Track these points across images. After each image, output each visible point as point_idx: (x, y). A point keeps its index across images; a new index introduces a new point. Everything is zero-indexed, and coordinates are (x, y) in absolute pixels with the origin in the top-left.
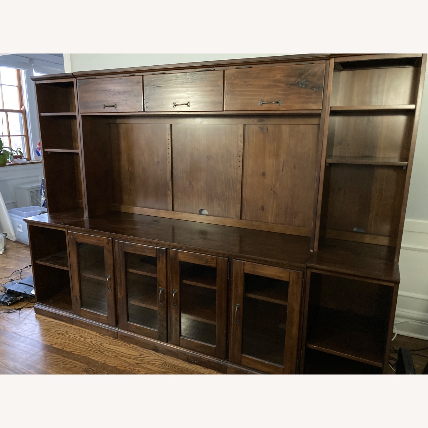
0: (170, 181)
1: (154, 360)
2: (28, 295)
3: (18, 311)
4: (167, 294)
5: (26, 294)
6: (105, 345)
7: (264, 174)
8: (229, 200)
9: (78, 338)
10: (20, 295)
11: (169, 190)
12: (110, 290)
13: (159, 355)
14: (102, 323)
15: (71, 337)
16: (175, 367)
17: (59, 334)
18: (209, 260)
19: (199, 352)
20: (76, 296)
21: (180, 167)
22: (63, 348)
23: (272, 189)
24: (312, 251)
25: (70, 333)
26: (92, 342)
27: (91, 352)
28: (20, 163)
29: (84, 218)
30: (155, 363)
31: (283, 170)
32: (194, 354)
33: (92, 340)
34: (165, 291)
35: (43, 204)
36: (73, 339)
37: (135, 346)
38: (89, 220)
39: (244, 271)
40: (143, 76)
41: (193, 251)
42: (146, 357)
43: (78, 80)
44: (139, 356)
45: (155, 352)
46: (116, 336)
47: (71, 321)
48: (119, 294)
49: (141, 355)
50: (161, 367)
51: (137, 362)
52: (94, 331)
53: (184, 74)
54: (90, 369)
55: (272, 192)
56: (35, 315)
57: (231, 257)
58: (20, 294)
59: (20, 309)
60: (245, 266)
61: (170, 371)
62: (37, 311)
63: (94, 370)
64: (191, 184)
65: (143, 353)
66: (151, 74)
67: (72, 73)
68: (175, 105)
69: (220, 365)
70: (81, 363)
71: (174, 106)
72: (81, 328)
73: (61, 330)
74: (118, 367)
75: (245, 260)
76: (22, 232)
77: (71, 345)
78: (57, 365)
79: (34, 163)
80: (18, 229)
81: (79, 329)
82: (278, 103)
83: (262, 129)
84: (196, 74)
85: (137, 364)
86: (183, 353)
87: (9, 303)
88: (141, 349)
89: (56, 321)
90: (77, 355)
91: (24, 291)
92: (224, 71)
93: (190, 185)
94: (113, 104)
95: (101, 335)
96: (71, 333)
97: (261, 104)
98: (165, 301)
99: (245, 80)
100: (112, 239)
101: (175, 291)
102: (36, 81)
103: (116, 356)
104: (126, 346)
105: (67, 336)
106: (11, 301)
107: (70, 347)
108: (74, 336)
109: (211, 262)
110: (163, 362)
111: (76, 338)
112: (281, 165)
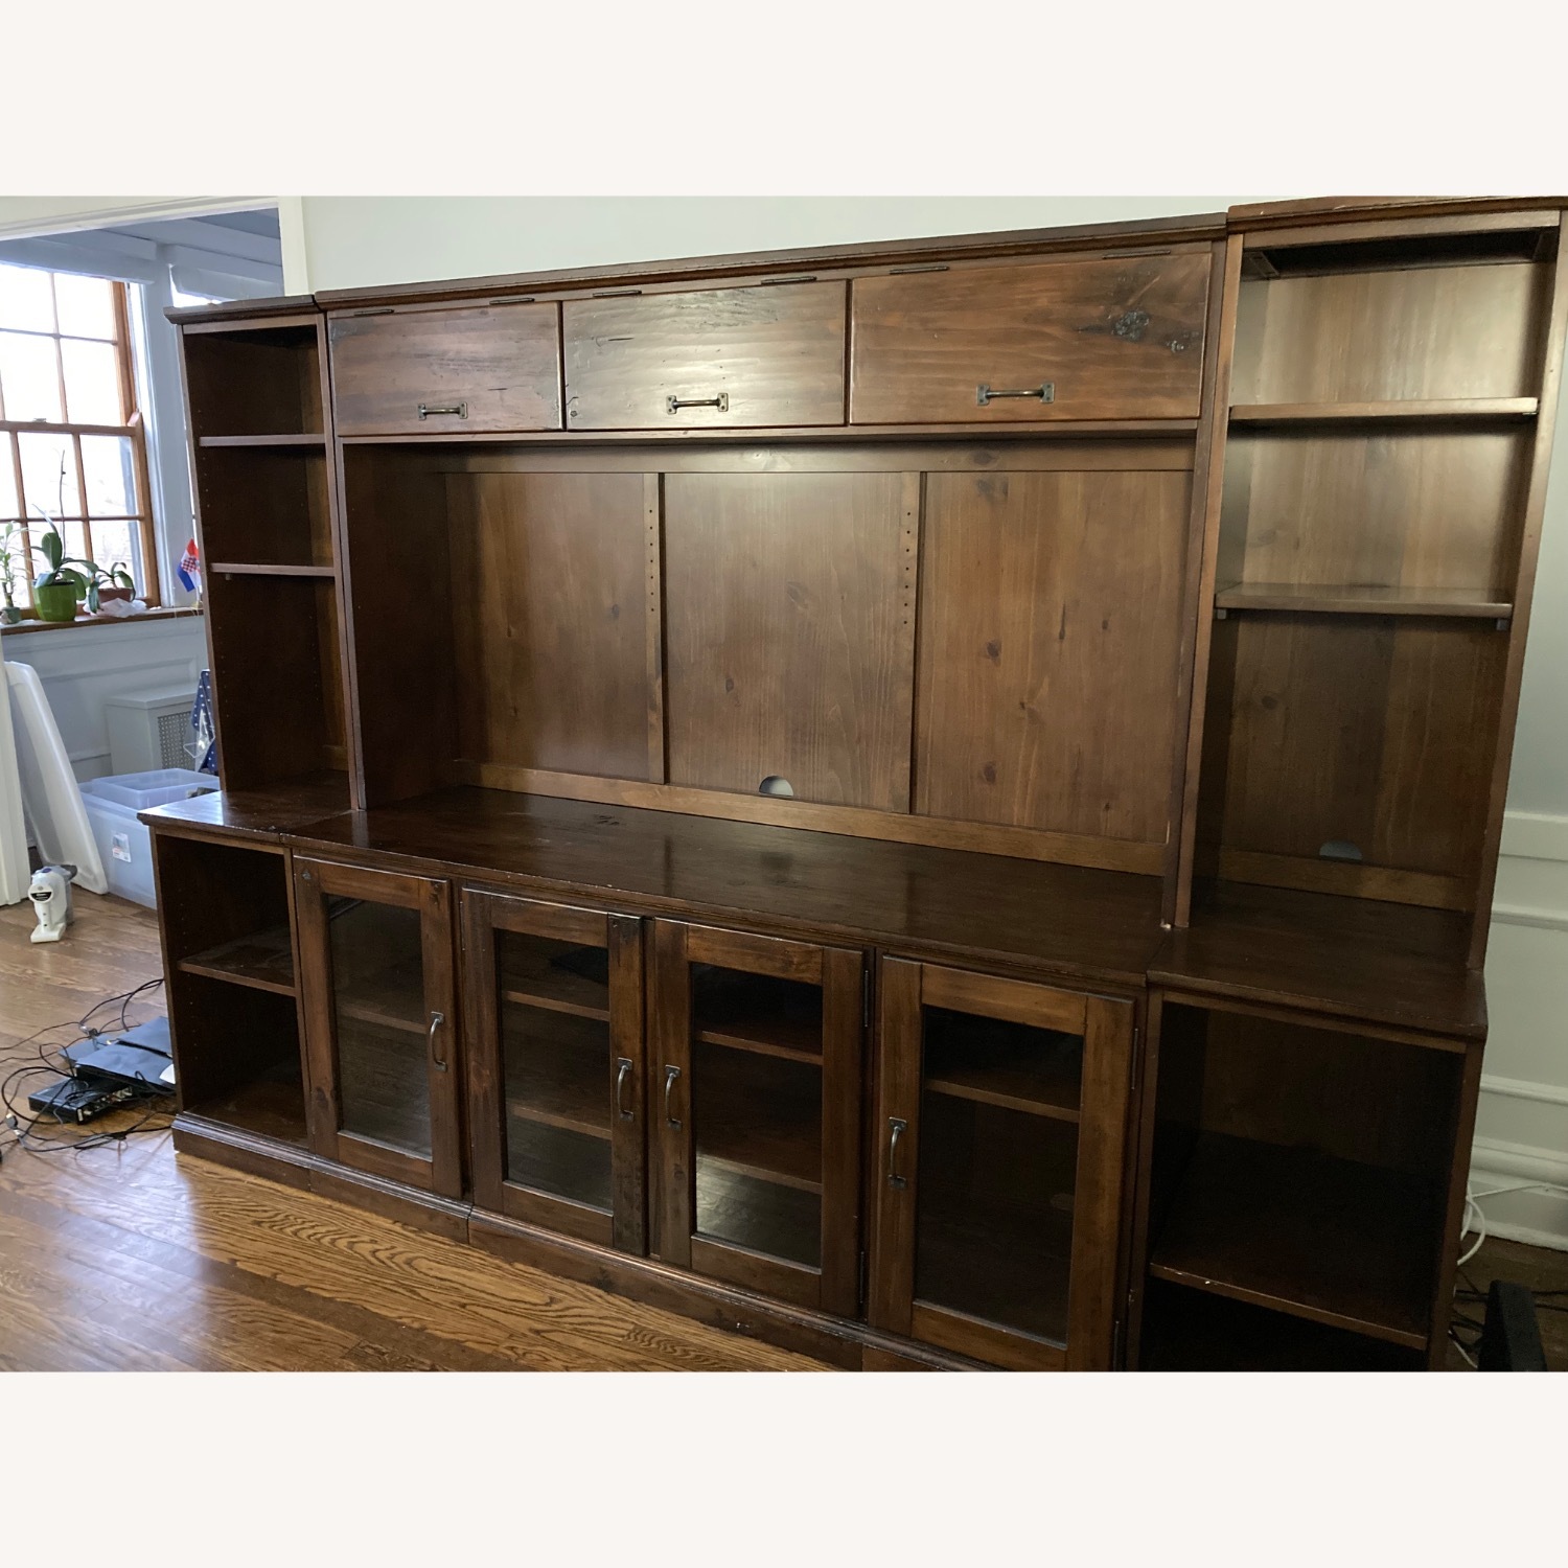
0: (657, 678)
1: (598, 1321)
2: (153, 1084)
3: (115, 1143)
4: (645, 1081)
5: (144, 1082)
6: (423, 1264)
7: (993, 651)
8: (867, 745)
9: (326, 1240)
10: (122, 1087)
11: (654, 708)
12: (443, 1068)
13: (615, 1301)
14: (412, 1185)
15: (304, 1234)
16: (672, 1347)
17: (259, 1223)
18: (795, 960)
19: (762, 1293)
20: (319, 1089)
21: (694, 627)
22: (276, 1274)
23: (1022, 705)
24: (1168, 926)
25: (299, 1221)
26: (377, 1254)
27: (374, 1290)
28: (124, 616)
29: (350, 808)
30: (601, 1333)
31: (1062, 637)
32: (740, 1300)
33: (377, 1247)
34: (639, 1069)
35: (201, 762)
36: (309, 1242)
37: (532, 1270)
38: (368, 817)
39: (920, 999)
40: (560, 303)
41: (736, 927)
42: (568, 1308)
43: (331, 319)
44: (547, 1304)
45: (601, 1292)
46: (462, 1234)
47: (302, 1178)
48: (473, 1078)
49: (552, 1300)
50: (625, 1344)
51: (539, 1327)
52: (385, 1215)
53: (708, 295)
54: (370, 1351)
55: (1024, 714)
56: (177, 1156)
57: (875, 949)
58: (121, 1081)
59: (121, 1136)
60: (925, 980)
61: (655, 1361)
62: (184, 1143)
63: (383, 1354)
64: (732, 688)
65: (559, 1295)
66: (591, 296)
67: (313, 296)
68: (676, 407)
69: (839, 1339)
70: (338, 1327)
71: (670, 410)
72: (337, 1205)
73: (265, 1211)
74: (467, 1344)
75: (923, 957)
76: (129, 861)
77: (302, 1264)
78: (252, 1334)
79: (171, 615)
80: (114, 850)
81: (330, 1207)
82: (1040, 394)
83: (985, 488)
84: (750, 294)
85: (538, 1332)
86: (702, 1295)
87: (84, 1116)
88: (550, 1280)
89: (251, 1179)
90: (324, 1298)
91: (137, 1073)
92: (849, 282)
93: (728, 690)
94: (456, 405)
95: (410, 1228)
96: (304, 1222)
97: (981, 401)
98: (639, 1107)
99: (926, 315)
100: (451, 882)
101: (674, 1070)
102: (185, 326)
103: (463, 1306)
104: (499, 1268)
105: (289, 1230)
106: (90, 1106)
107: (301, 1269)
108: (311, 1232)
109: (803, 967)
110: (631, 1327)
111: (318, 1240)
112: (1058, 618)
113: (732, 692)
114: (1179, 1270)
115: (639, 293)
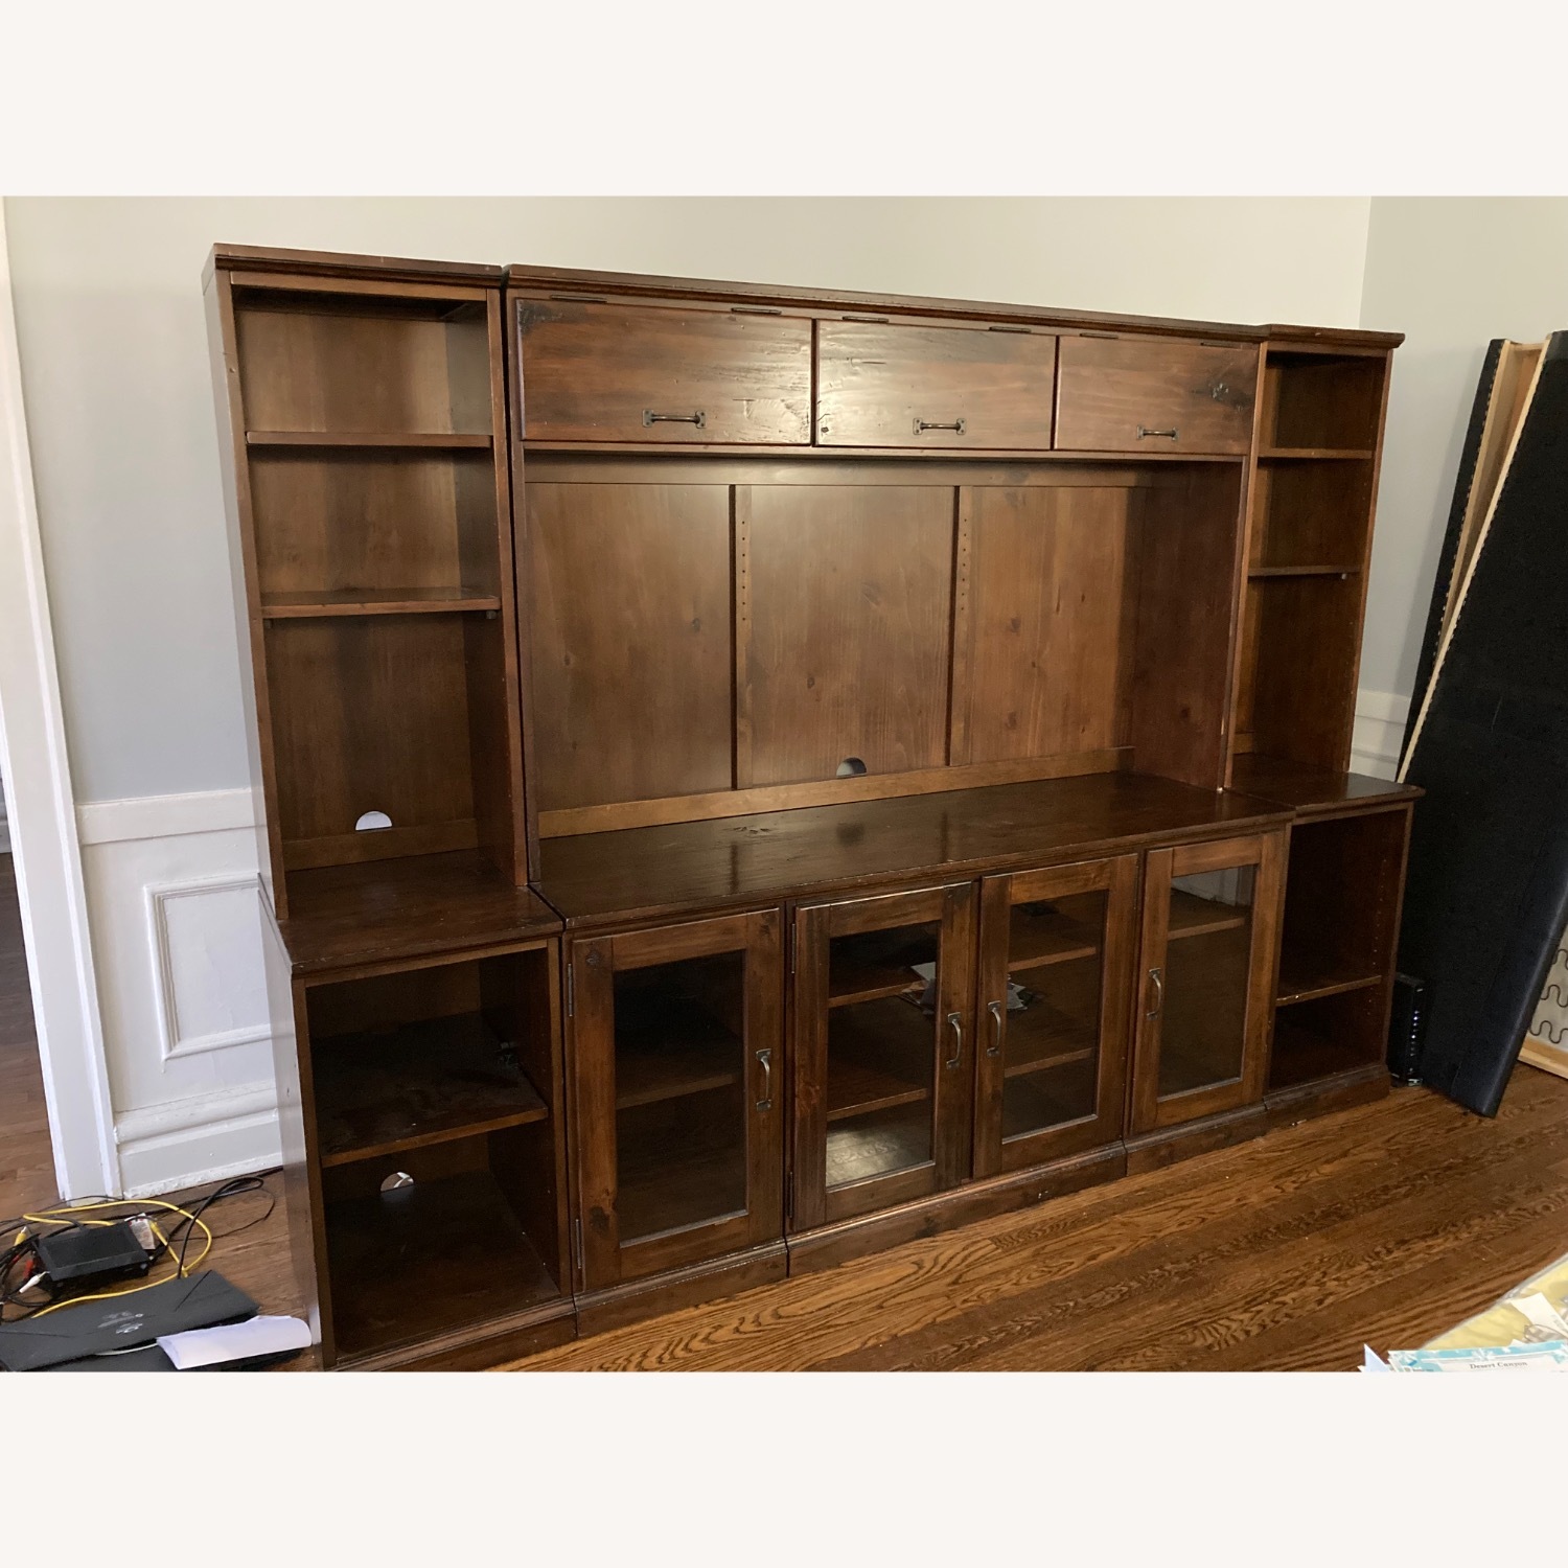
6: (791, 1310)
7: (1016, 626)
9: (683, 1353)
13: (946, 1237)
23: (1034, 664)
24: (1221, 789)
26: (742, 1330)
31: (1058, 609)
32: (1039, 1175)
33: (729, 1328)
37: (862, 1260)
39: (1172, 872)
40: (815, 323)
42: (936, 1260)
44: (920, 1268)
45: (930, 1239)
49: (919, 1264)
51: (947, 1281)
55: (1035, 670)
60: (1177, 859)
64: (813, 684)
65: (913, 1258)
66: (841, 318)
68: (922, 429)
72: (619, 1332)
81: (617, 1337)
82: (1173, 434)
85: (955, 1283)
86: (1014, 1188)
92: (1058, 339)
93: (809, 687)
95: (718, 1301)
97: (1140, 437)
100: (781, 908)
101: (995, 1005)
103: (880, 1307)
104: (840, 1274)
109: (1097, 879)
110: (988, 1241)
112: (1055, 596)
113: (813, 688)
114: (1284, 997)
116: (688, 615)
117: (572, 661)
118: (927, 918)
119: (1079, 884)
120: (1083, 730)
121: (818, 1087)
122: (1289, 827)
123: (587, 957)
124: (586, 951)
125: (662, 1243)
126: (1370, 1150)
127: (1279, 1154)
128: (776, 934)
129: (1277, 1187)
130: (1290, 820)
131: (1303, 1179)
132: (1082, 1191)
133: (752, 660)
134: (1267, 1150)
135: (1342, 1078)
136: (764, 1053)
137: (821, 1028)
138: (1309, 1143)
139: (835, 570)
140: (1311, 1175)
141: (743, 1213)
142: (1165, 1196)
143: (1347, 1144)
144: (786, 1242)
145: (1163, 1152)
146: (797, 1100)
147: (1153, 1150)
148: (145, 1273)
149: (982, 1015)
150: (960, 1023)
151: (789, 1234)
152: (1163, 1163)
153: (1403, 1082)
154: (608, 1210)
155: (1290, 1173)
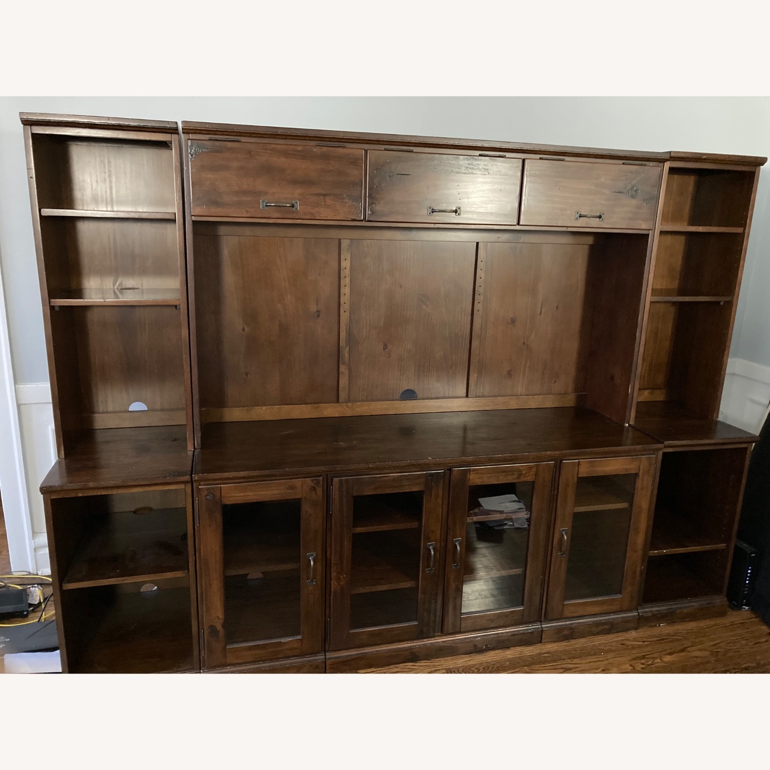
0: (346, 348)
7: (513, 321)
12: (314, 583)
13: (422, 664)
18: (524, 472)
20: (212, 627)
23: (524, 343)
24: (627, 425)
31: (541, 313)
39: (578, 474)
40: (366, 151)
43: (185, 139)
45: (412, 664)
53: (454, 157)
55: (524, 347)
60: (580, 467)
64: (387, 348)
68: (433, 212)
71: (430, 213)
82: (600, 217)
83: (513, 250)
84: (476, 159)
92: (524, 161)
93: (384, 349)
97: (577, 218)
100: (324, 477)
101: (458, 540)
102: (32, 128)
109: (527, 475)
112: (539, 305)
113: (386, 350)
114: (655, 551)
115: (412, 152)
116: (313, 308)
117: (246, 329)
118: (415, 489)
119: (515, 477)
120: (555, 382)
121: (345, 576)
122: (660, 453)
123: (207, 496)
124: (205, 493)
125: (250, 648)
126: (700, 650)
127: (641, 643)
128: (319, 491)
129: (631, 665)
130: (661, 449)
131: (650, 663)
132: (512, 648)
133: (350, 334)
134: (635, 640)
135: (694, 602)
136: (312, 555)
137: (347, 544)
138: (663, 639)
139: (401, 286)
140: (656, 661)
141: (299, 637)
142: (561, 659)
143: (687, 643)
144: (325, 655)
145: (566, 632)
146: (332, 582)
147: (559, 630)
148: (26, 616)
149: (450, 546)
150: (434, 549)
151: (328, 651)
152: (566, 638)
153: (738, 607)
154: (219, 627)
155: (643, 657)
